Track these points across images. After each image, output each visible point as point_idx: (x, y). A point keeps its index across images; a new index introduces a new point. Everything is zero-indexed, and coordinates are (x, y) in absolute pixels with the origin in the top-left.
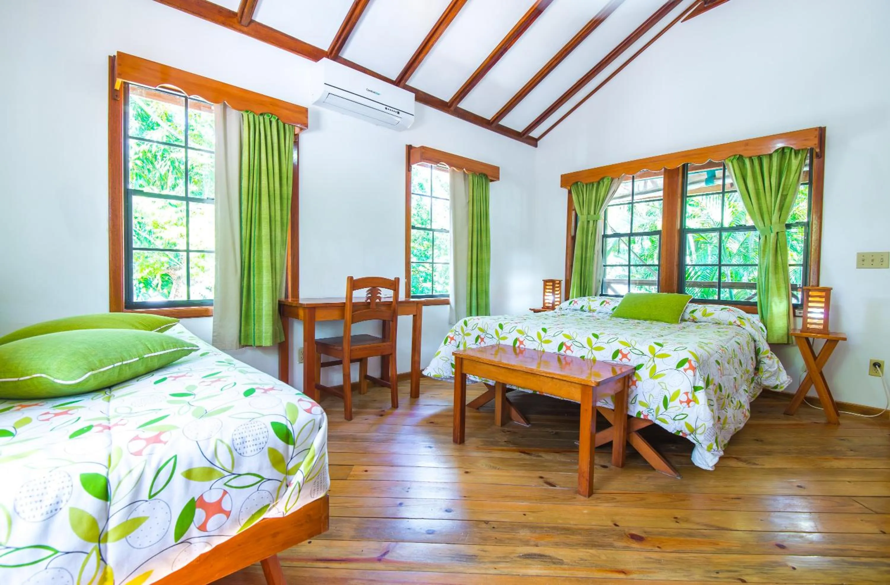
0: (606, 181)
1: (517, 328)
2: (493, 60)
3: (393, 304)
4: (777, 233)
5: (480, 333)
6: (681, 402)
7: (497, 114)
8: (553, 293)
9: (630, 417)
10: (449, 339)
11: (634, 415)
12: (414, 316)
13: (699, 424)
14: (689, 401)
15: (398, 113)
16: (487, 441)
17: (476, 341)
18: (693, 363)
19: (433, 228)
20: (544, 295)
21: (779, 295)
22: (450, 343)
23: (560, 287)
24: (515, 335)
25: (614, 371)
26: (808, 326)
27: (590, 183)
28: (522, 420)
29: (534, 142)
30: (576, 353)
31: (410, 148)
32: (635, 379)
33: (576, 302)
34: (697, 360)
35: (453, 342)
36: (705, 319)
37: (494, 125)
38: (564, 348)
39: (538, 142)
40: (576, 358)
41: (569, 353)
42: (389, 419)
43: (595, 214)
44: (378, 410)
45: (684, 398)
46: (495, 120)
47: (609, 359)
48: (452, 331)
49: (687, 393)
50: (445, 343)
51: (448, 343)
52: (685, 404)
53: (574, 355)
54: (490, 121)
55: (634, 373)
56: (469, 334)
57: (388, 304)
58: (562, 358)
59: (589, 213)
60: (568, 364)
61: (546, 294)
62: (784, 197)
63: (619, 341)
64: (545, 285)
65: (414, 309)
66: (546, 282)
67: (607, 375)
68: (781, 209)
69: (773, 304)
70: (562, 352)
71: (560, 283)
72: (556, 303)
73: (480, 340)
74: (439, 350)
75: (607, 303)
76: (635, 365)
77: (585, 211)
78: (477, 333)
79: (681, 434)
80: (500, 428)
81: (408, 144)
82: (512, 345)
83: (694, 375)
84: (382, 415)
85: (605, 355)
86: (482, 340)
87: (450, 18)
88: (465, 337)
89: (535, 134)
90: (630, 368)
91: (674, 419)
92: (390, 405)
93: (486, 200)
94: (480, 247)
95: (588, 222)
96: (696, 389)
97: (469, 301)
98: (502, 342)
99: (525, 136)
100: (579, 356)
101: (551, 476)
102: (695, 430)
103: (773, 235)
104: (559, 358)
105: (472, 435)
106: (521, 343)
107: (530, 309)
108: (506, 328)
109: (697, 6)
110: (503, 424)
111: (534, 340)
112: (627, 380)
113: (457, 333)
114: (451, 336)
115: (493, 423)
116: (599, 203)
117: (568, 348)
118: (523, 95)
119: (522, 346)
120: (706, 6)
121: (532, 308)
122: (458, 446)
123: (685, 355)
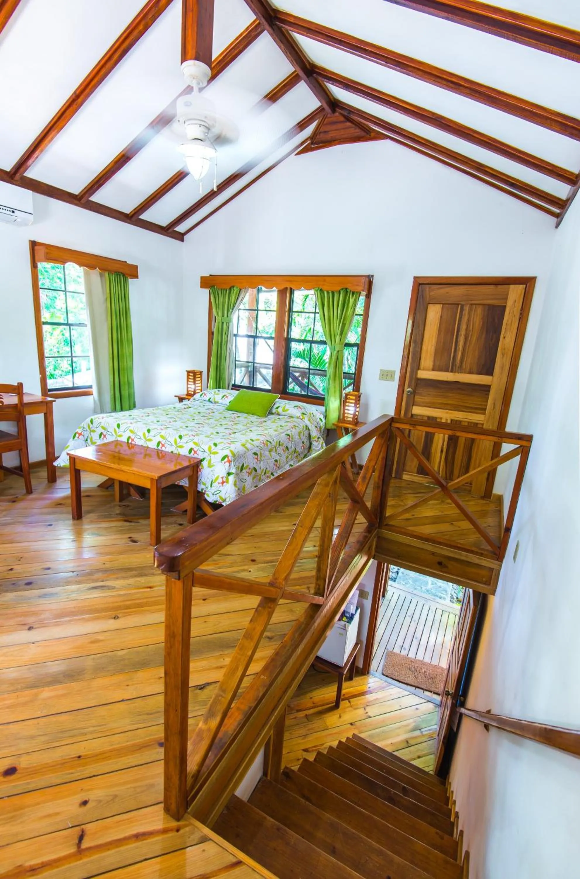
0: (236, 290)
1: (130, 429)
2: (117, 165)
3: (19, 405)
4: (338, 351)
5: (103, 431)
6: (219, 483)
7: (135, 209)
8: (194, 382)
9: (199, 492)
10: (77, 435)
11: (200, 490)
12: (45, 414)
13: (227, 496)
14: (223, 483)
15: (13, 212)
16: (102, 515)
17: (100, 437)
18: (230, 458)
19: (70, 322)
20: (187, 384)
21: (335, 396)
22: (78, 438)
23: (201, 377)
24: (128, 434)
25: (190, 461)
26: (346, 419)
27: (224, 289)
28: (138, 496)
29: (180, 237)
30: (168, 449)
31: (33, 244)
32: (200, 467)
33: (205, 395)
34: (234, 456)
35: (81, 437)
36: (283, 413)
37: (134, 219)
38: (160, 445)
39: (185, 237)
40: (168, 452)
41: (163, 449)
42: (21, 505)
43: (228, 316)
44: (11, 497)
45: (220, 480)
46: (135, 213)
47: (187, 454)
48: (80, 428)
49: (222, 478)
50: (74, 438)
51: (76, 438)
52: (221, 484)
53: (167, 450)
54: (128, 215)
55: (201, 463)
56: (94, 431)
57: (14, 407)
58: (159, 452)
59: (223, 316)
60: (163, 456)
61: (189, 383)
62: (344, 325)
63: (194, 442)
64: (188, 375)
65: (44, 408)
66: (188, 372)
67: (186, 464)
68: (341, 334)
69: (330, 402)
70: (159, 448)
71: (201, 373)
72: (197, 391)
73: (102, 436)
74: (68, 444)
75: (227, 397)
76: (201, 458)
77: (220, 314)
78: (100, 430)
79: (217, 503)
80: (119, 503)
81: (32, 240)
82: (126, 441)
83: (229, 466)
84: (14, 502)
85: (184, 452)
86: (105, 436)
87: (60, 127)
88: (92, 433)
89: (181, 228)
90: (198, 460)
91: (213, 494)
92: (24, 491)
93: (125, 298)
94: (120, 342)
95: (223, 323)
96: (229, 474)
97: (112, 392)
98: (119, 439)
99: (170, 230)
100: (170, 451)
101: (135, 536)
102: (225, 499)
103: (335, 352)
104: (157, 452)
105: (89, 512)
106: (133, 440)
107: (176, 396)
108: (122, 428)
109: (306, 144)
110: (121, 500)
111: (141, 438)
112: (195, 467)
113: (85, 429)
114: (80, 432)
115: (114, 500)
116: (231, 307)
117: (163, 445)
118: (158, 196)
119: (133, 443)
120: (313, 146)
121: (176, 395)
122: (76, 522)
123: (227, 452)
